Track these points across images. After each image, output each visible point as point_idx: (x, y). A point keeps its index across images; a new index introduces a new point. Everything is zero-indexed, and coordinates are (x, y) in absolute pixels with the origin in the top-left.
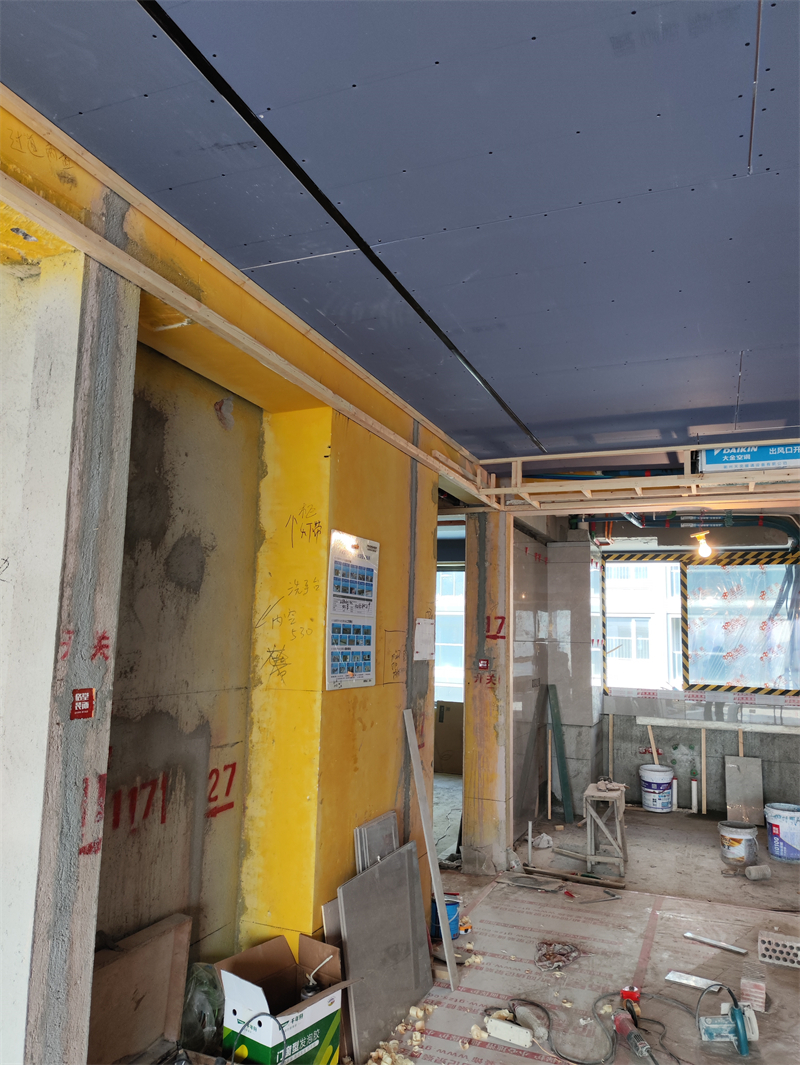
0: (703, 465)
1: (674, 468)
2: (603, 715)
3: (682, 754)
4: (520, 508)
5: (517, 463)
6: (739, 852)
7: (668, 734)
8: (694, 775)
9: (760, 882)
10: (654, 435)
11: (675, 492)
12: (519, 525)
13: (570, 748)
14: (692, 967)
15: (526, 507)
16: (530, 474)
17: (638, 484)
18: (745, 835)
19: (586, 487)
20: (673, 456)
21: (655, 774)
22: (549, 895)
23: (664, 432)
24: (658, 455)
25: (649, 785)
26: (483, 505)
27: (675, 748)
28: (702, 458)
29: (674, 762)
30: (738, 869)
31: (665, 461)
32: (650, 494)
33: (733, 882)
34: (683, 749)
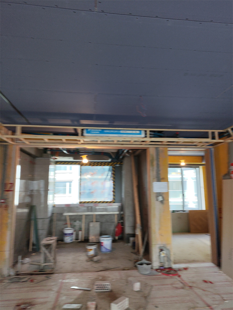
0: (85, 134)
1: (76, 134)
2: (53, 214)
3: (77, 223)
4: (22, 144)
5: (19, 127)
6: (92, 253)
7: (73, 217)
8: (80, 229)
9: (97, 262)
10: (69, 122)
11: (76, 142)
12: (22, 150)
13: (40, 226)
14: (72, 300)
15: (24, 144)
16: (25, 131)
17: (64, 138)
18: (93, 247)
19: (46, 138)
20: (75, 130)
21: (68, 231)
22: (24, 283)
23: (72, 121)
24: (71, 129)
25: (66, 234)
26: (6, 142)
27: (75, 221)
28: (85, 131)
29: (75, 226)
30: (91, 259)
31: (73, 131)
32: (68, 142)
33: (89, 263)
34: (78, 222)
